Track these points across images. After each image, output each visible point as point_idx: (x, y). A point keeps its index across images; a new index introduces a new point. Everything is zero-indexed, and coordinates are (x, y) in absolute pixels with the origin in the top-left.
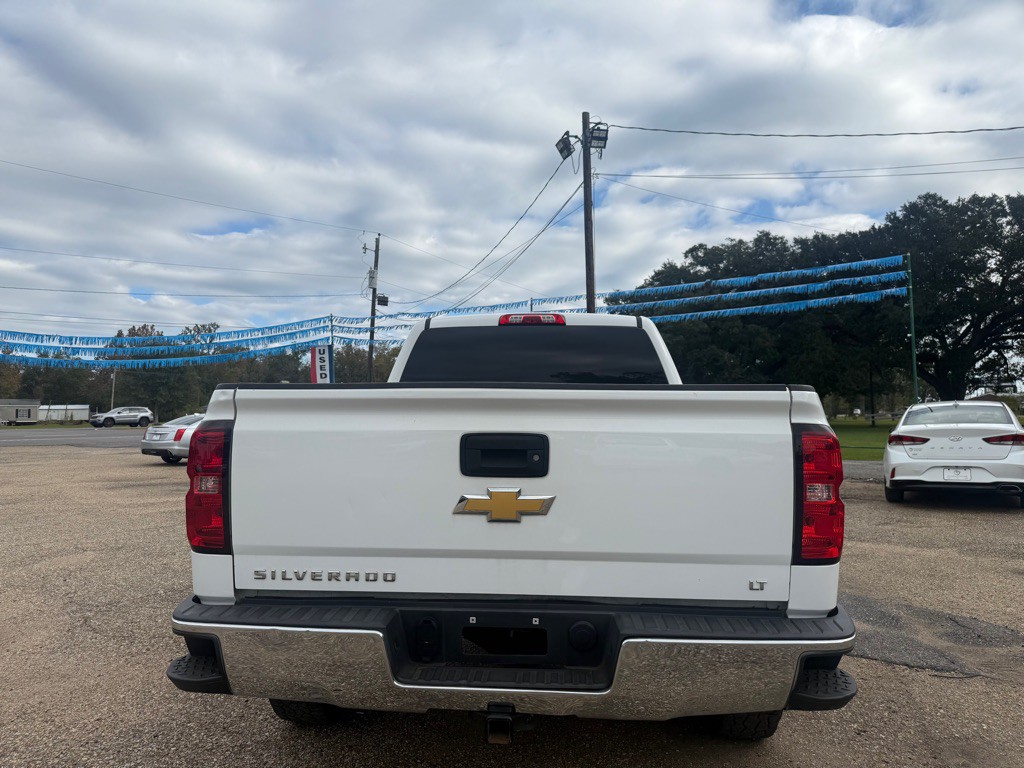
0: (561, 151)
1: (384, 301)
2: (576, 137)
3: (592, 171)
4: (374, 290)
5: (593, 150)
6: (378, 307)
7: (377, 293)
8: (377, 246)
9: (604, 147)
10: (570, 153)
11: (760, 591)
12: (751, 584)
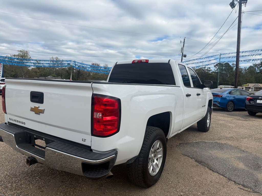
0: (231, 6)
1: (185, 56)
2: (237, 1)
3: (242, 11)
4: (183, 53)
5: (242, 4)
6: (183, 58)
7: (183, 54)
8: (184, 41)
9: (246, 3)
10: (234, 7)
11: (84, 142)
12: (83, 139)
